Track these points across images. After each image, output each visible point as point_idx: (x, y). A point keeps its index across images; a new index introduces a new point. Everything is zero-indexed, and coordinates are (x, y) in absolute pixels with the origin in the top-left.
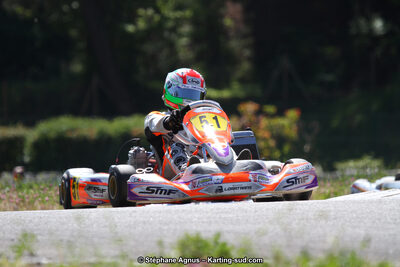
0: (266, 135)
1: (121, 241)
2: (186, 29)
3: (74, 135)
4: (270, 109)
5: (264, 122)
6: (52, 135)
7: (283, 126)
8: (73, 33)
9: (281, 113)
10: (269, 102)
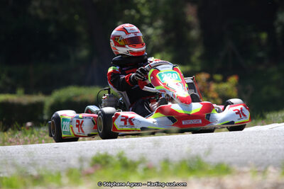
0: (215, 95)
1: (65, 161)
2: (159, 23)
3: (79, 99)
4: (218, 77)
5: (214, 86)
6: (63, 100)
7: (227, 89)
8: (80, 29)
9: (225, 80)
10: (217, 73)
